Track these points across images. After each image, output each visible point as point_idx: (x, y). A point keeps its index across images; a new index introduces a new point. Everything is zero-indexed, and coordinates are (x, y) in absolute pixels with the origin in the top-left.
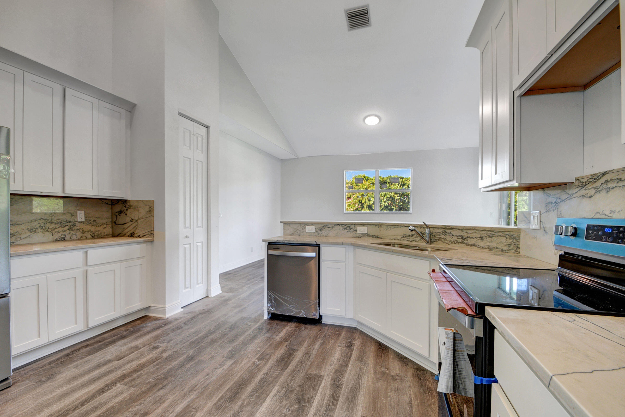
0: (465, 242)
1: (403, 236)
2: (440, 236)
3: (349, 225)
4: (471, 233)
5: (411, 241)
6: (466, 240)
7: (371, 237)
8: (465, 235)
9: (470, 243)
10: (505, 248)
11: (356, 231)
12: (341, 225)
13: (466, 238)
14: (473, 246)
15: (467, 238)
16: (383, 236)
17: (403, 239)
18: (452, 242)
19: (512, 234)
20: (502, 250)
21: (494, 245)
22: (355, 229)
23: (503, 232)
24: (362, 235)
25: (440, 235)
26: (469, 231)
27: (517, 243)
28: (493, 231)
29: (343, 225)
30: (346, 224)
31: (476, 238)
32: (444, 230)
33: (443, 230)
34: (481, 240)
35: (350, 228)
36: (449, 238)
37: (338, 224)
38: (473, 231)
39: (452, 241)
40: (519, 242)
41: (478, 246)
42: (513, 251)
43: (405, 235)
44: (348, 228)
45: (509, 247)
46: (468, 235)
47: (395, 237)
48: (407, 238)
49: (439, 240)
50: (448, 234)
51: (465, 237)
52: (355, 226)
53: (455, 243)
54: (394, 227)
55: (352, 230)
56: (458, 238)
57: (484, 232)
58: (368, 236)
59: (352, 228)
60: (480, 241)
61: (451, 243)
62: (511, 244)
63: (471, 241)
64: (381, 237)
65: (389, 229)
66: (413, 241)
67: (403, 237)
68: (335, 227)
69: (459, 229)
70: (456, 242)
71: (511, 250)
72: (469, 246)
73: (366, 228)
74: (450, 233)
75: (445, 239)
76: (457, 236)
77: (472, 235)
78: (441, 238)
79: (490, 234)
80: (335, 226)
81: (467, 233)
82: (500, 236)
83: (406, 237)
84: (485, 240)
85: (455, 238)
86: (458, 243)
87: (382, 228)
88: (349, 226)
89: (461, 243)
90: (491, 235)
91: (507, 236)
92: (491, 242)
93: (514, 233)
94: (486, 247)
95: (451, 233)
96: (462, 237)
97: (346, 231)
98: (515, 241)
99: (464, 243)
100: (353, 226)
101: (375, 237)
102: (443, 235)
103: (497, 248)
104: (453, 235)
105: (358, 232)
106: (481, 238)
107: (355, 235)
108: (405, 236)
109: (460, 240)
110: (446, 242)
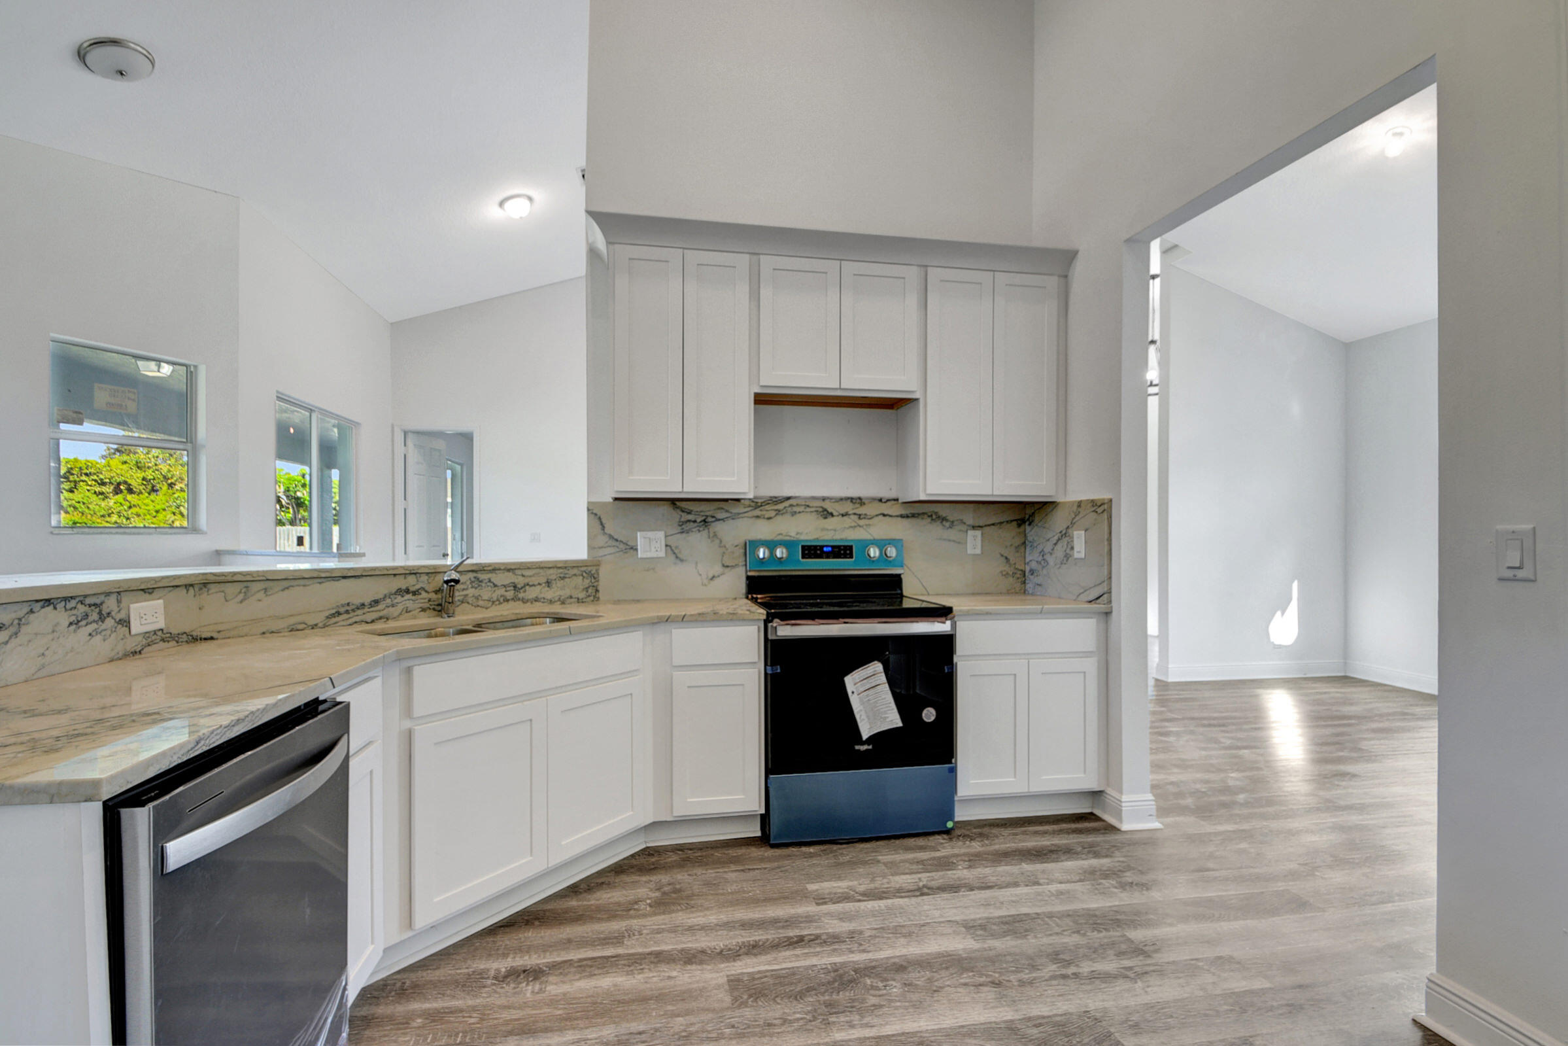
0: (521, 595)
1: (334, 611)
2: (465, 593)
3: (98, 601)
4: (530, 576)
5: (373, 621)
6: (521, 591)
7: (173, 643)
8: (520, 581)
9: (530, 597)
10: (582, 595)
11: (126, 623)
12: (61, 605)
13: (522, 588)
14: (536, 601)
15: (524, 586)
16: (220, 628)
17: (334, 620)
18: (493, 602)
19: (589, 569)
20: (578, 599)
21: (566, 593)
22: (122, 615)
23: (578, 567)
24: (144, 642)
25: (464, 590)
26: (527, 573)
27: (595, 584)
28: (566, 567)
29: (73, 603)
30: (85, 596)
31: (539, 584)
32: (475, 575)
33: (471, 575)
34: (548, 586)
35: (100, 613)
36: (486, 593)
37: (48, 602)
38: (534, 571)
39: (495, 599)
40: (598, 581)
41: (544, 598)
42: (592, 598)
43: (343, 606)
44: (94, 616)
45: (587, 591)
46: (527, 580)
47: (292, 621)
48: (352, 614)
49: (462, 602)
50: (483, 585)
51: (519, 586)
52: (119, 602)
53: (500, 603)
54: (286, 584)
55: (109, 622)
56: (506, 591)
57: (551, 571)
58: (163, 640)
59: (109, 614)
60: (547, 589)
61: (491, 603)
62: (589, 587)
63: (531, 593)
64: (208, 635)
65: (261, 595)
66: (381, 618)
67: (339, 614)
68: (32, 616)
69: (509, 570)
70: (502, 600)
71: (589, 596)
72: (529, 604)
73: (161, 601)
74: (490, 581)
75: (477, 598)
76: (505, 586)
77: (533, 578)
78: (466, 596)
79: (561, 573)
80: (32, 611)
81: (523, 576)
82: (575, 575)
83: (347, 612)
84: (554, 586)
85: (502, 591)
86: (508, 601)
87: (212, 599)
88: (95, 605)
89: (513, 599)
90: (562, 575)
91: (584, 574)
92: (563, 588)
93: (592, 568)
94: (556, 599)
95: (492, 580)
96: (515, 587)
97: (85, 631)
98: (593, 581)
99: (519, 599)
100: (110, 604)
101: (185, 637)
102: (472, 587)
103: (571, 597)
104: (495, 586)
105: (136, 627)
106: (548, 583)
107: (120, 649)
108: (342, 610)
109: (510, 594)
110: (481, 603)
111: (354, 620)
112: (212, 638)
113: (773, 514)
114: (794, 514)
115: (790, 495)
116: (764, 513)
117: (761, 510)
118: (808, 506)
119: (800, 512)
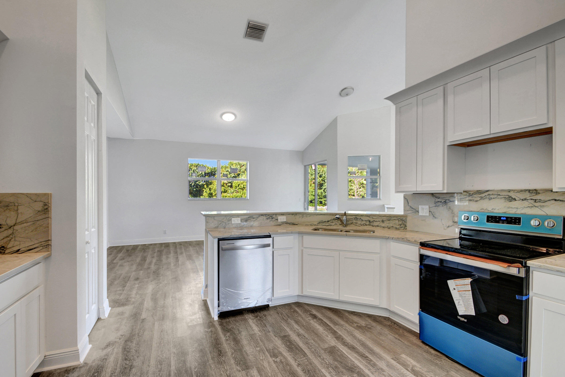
0: (372, 224)
1: (319, 222)
2: (352, 221)
3: (272, 215)
4: (376, 218)
5: (328, 226)
6: (372, 223)
7: (289, 224)
8: (372, 220)
9: (375, 225)
10: (398, 227)
11: (277, 220)
12: (264, 216)
13: (372, 222)
14: (377, 226)
15: (373, 221)
16: (298, 223)
17: (319, 224)
18: (362, 225)
19: (402, 218)
20: (396, 228)
21: (391, 225)
22: (277, 218)
23: (396, 217)
24: (282, 223)
25: (352, 220)
26: (374, 217)
27: (405, 224)
28: (390, 217)
29: (267, 216)
30: (269, 215)
31: (379, 221)
32: (356, 216)
33: (354, 217)
34: (383, 222)
35: (272, 218)
36: (359, 222)
37: (262, 215)
38: (377, 217)
39: (362, 224)
40: (406, 222)
41: (381, 226)
42: (403, 228)
43: (321, 221)
44: (271, 218)
45: (401, 226)
46: (374, 220)
47: (311, 223)
48: (323, 223)
49: (351, 224)
50: (358, 220)
51: (371, 221)
52: (276, 216)
53: (364, 226)
54: (310, 215)
55: (274, 219)
56: (366, 222)
57: (384, 217)
58: (286, 223)
59: (274, 218)
60: (382, 223)
61: (361, 225)
62: (402, 224)
63: (375, 224)
64: (296, 224)
65: (305, 217)
66: (329, 225)
67: (320, 223)
68: (259, 217)
69: (367, 216)
70: (365, 225)
71: (401, 227)
72: (375, 227)
73: (285, 217)
74: (360, 219)
75: (356, 223)
76: (366, 221)
77: (376, 219)
78: (353, 222)
79: (388, 218)
80: (259, 216)
81: (372, 218)
82: (395, 219)
83: (322, 223)
84: (385, 222)
85: (364, 222)
86: (367, 225)
87: (297, 217)
88: (271, 216)
89: (368, 225)
90: (389, 219)
91: (399, 220)
92: (389, 223)
93: (403, 218)
94: (386, 227)
95: (361, 218)
96: (369, 221)
97: (269, 220)
98: (404, 222)
99: (371, 225)
100: (274, 216)
101: (291, 224)
102: (355, 220)
103: (393, 227)
104: (362, 220)
105: (279, 221)
106: (383, 221)
107: (276, 224)
108: (321, 222)
109: (368, 223)
110: (357, 225)
111: (324, 225)
112: (297, 225)
113: (479, 199)
114: (490, 199)
115: (488, 189)
116: (474, 198)
117: (472, 197)
118: (499, 195)
119: (494, 198)
